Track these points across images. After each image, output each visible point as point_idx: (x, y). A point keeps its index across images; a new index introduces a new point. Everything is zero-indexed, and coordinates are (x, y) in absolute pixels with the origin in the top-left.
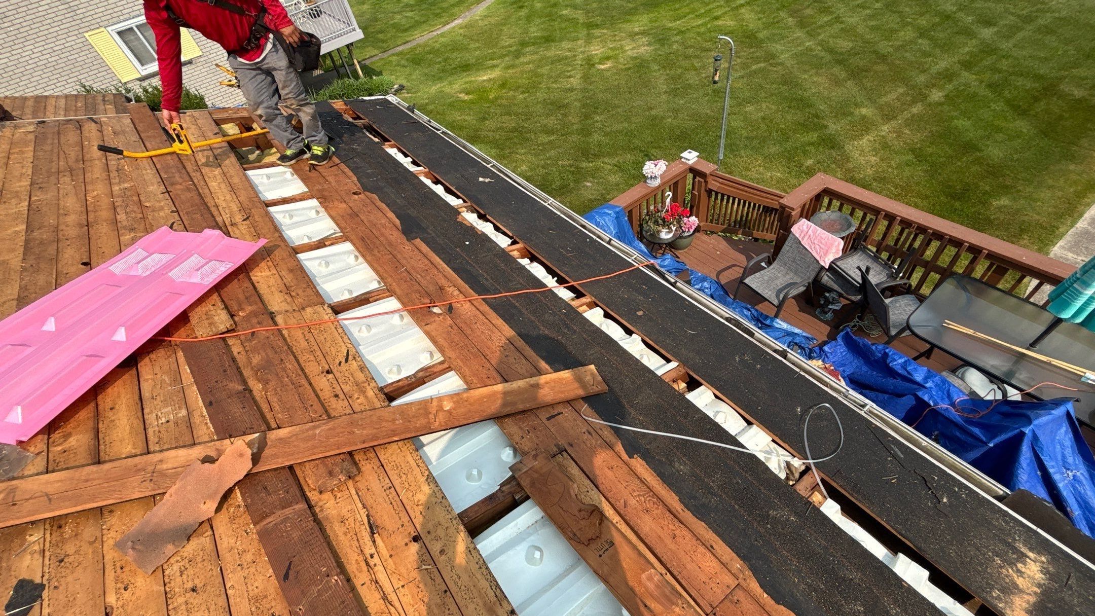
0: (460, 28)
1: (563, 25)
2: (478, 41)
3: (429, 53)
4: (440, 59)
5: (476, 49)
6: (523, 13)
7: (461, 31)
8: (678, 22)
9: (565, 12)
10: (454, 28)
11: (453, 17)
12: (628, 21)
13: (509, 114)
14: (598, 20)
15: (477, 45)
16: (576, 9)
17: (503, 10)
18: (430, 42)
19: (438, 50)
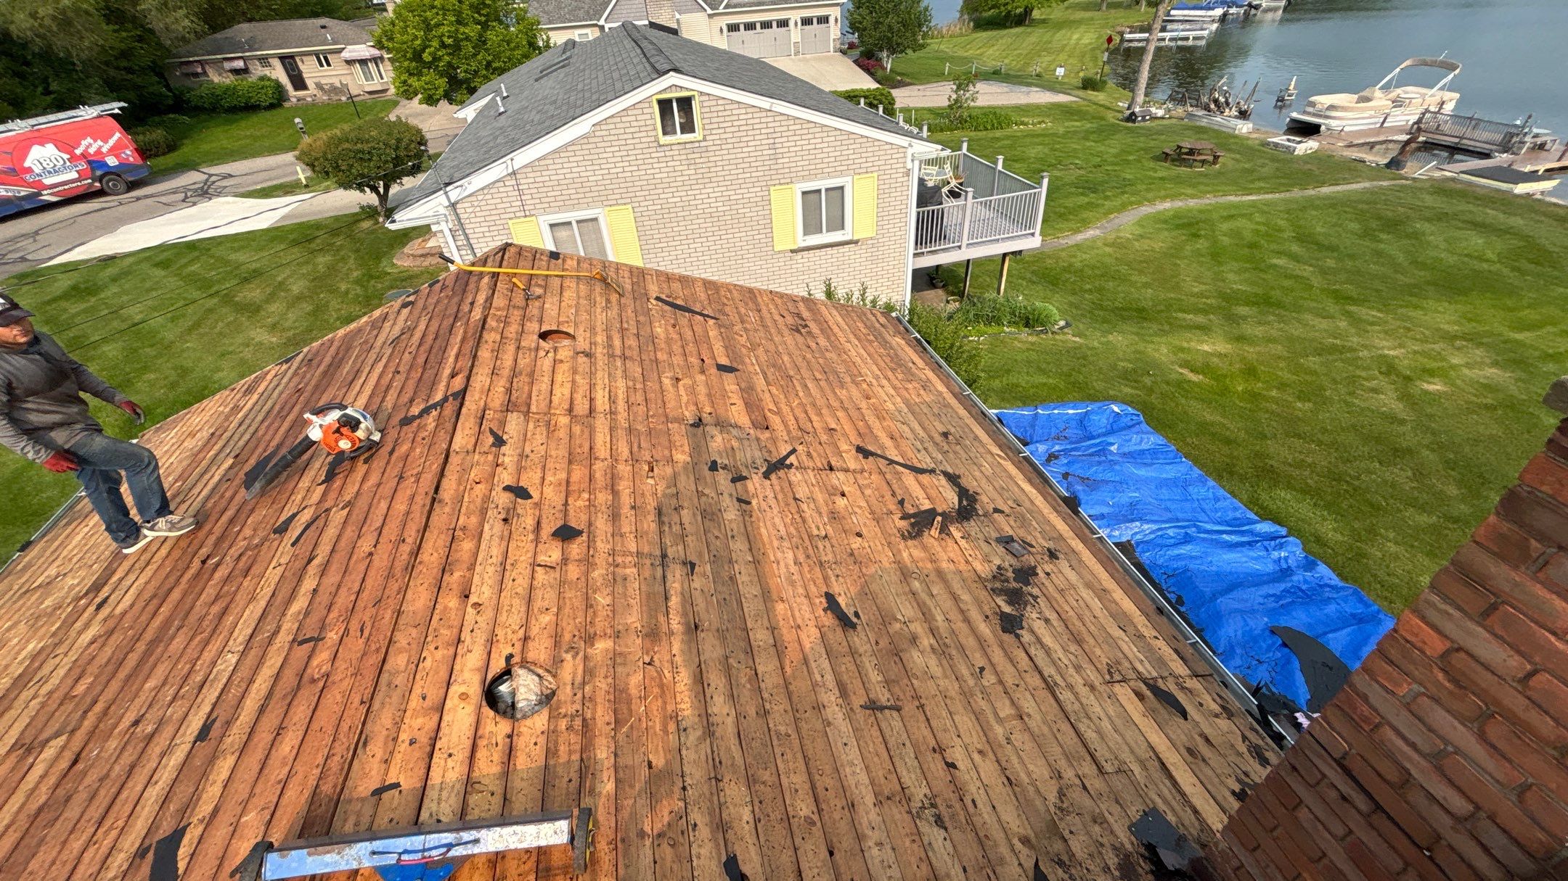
0: (1106, 245)
1: (1287, 283)
2: (1141, 272)
3: (1065, 270)
4: (1088, 287)
5: (1146, 285)
6: (1202, 244)
7: (1108, 249)
8: (1528, 334)
9: (1275, 261)
10: (1094, 239)
11: (1085, 224)
12: (1416, 307)
13: (1299, 436)
14: (1350, 289)
15: (1144, 279)
16: (1298, 262)
17: (1166, 233)
18: (1064, 254)
19: (1081, 271)
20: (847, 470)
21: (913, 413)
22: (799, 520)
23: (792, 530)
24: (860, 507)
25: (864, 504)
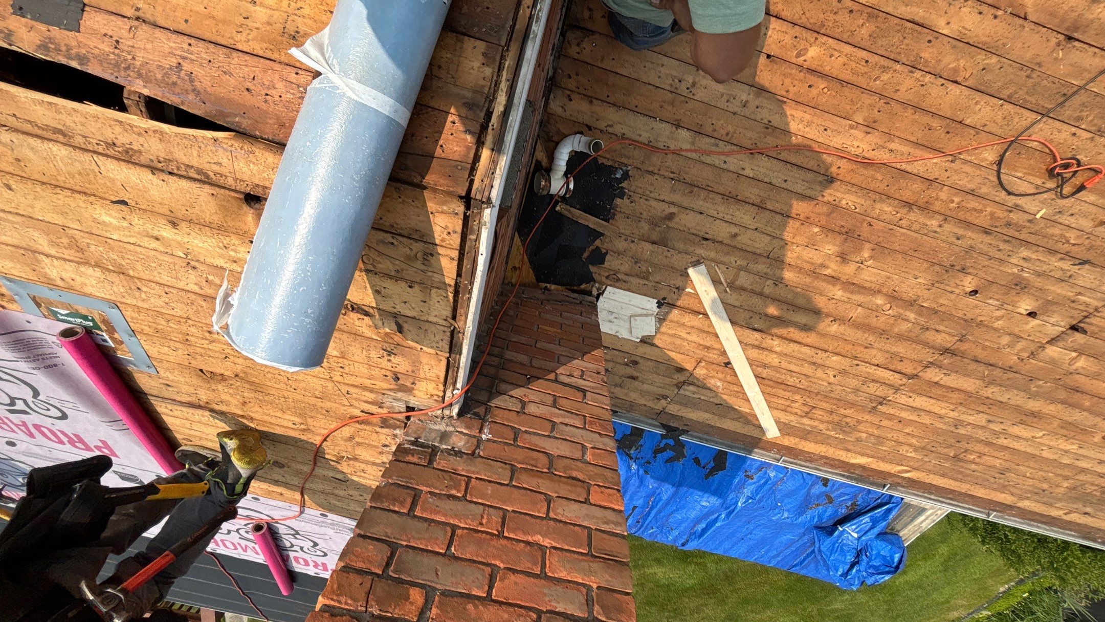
20: (1052, 341)
21: (1034, 456)
22: (1059, 247)
23: (1056, 231)
24: (998, 319)
25: (999, 324)
